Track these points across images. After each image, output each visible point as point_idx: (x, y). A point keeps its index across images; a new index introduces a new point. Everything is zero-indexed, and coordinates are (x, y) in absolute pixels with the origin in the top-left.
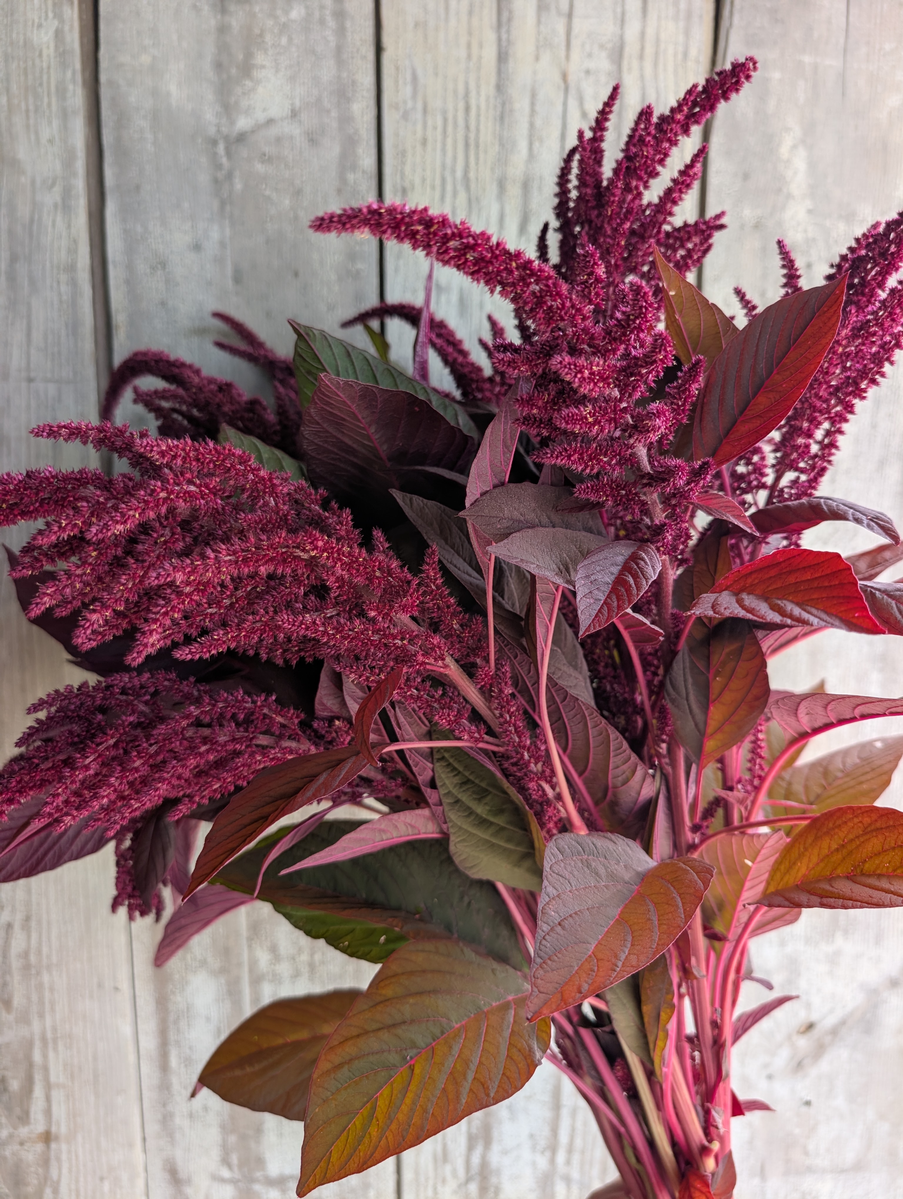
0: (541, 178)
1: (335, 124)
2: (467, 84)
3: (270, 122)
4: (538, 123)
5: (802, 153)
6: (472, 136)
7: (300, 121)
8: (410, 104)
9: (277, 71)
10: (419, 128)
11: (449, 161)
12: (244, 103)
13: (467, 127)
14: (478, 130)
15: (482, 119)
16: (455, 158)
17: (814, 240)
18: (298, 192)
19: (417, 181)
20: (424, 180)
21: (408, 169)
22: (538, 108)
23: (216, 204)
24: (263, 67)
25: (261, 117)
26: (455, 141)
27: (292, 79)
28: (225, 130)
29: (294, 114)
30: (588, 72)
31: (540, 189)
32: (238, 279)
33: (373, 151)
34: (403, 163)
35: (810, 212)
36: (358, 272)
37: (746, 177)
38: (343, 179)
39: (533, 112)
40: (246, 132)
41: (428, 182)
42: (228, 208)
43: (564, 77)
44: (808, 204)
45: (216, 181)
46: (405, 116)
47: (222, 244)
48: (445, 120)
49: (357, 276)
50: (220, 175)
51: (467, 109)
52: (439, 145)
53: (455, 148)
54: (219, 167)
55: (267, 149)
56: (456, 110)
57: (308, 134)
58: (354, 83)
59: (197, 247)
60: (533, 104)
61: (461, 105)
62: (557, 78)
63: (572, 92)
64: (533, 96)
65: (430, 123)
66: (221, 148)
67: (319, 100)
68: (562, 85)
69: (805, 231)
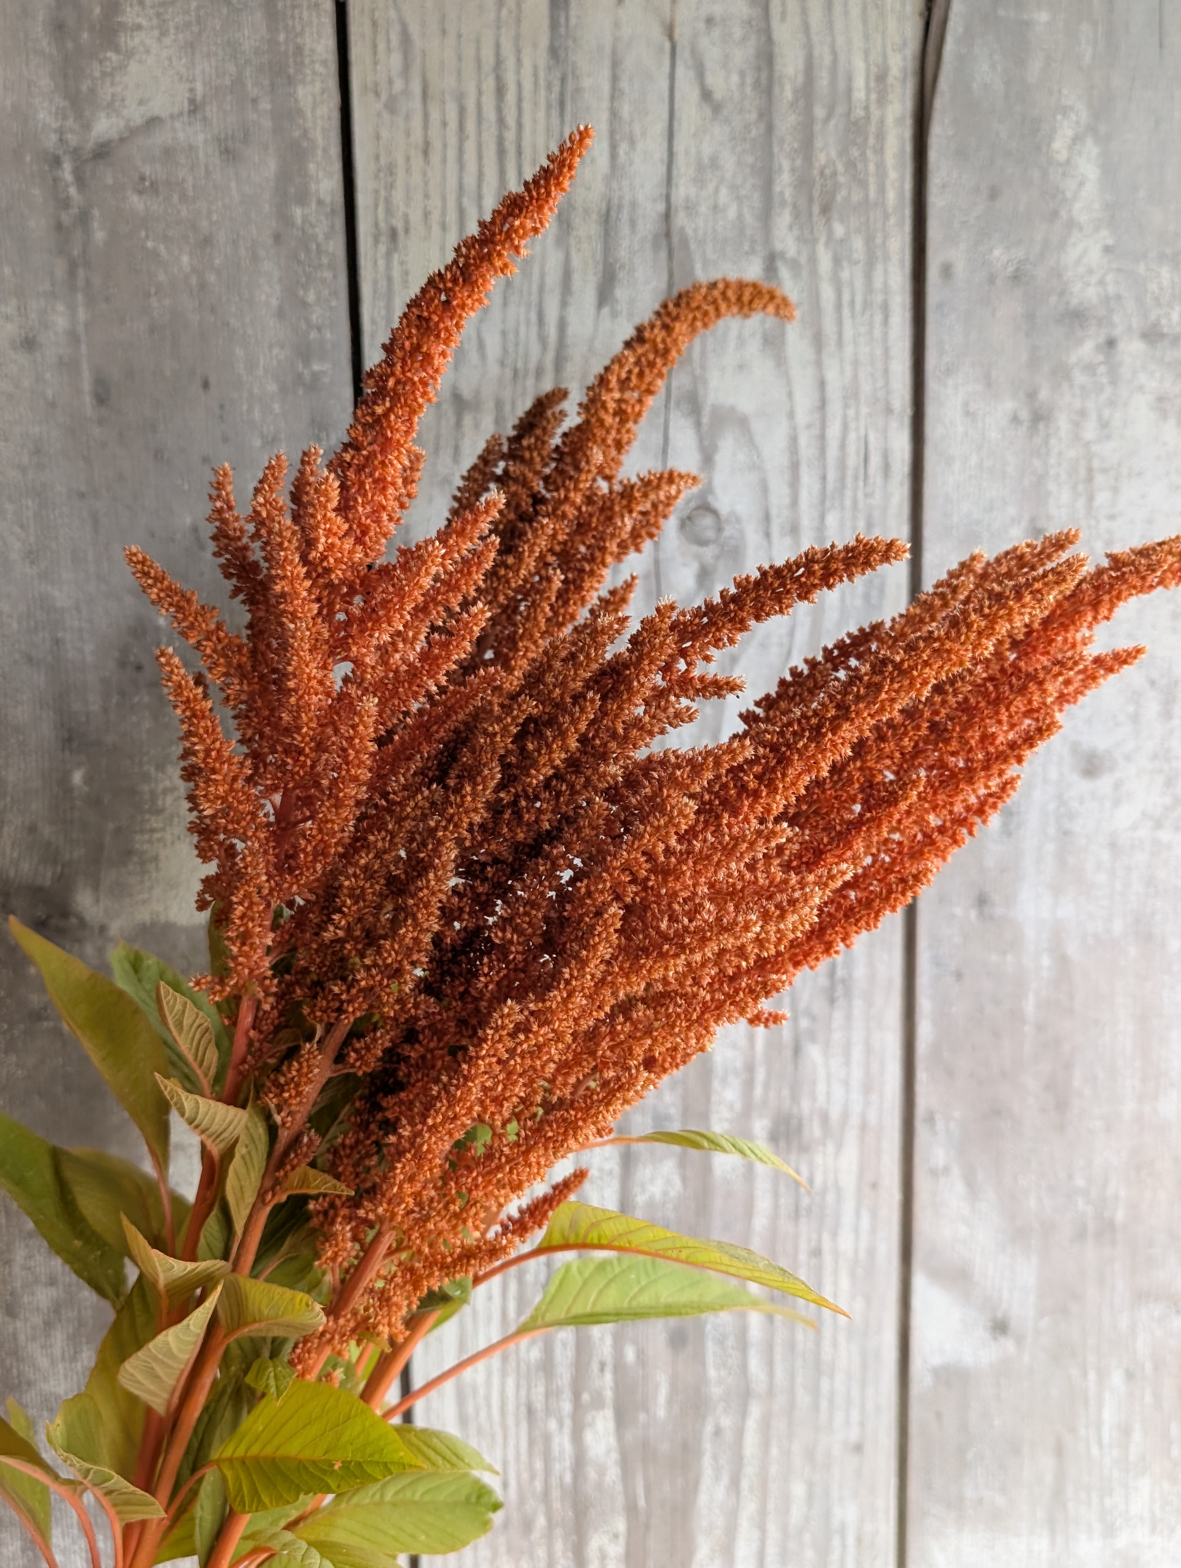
0: (634, 205)
1: (267, 123)
2: (498, 46)
3: (153, 122)
4: (626, 110)
5: (1091, 148)
6: (510, 136)
7: (205, 119)
8: (398, 85)
9: (164, 33)
10: (417, 123)
11: (470, 181)
12: (106, 92)
13: (501, 121)
14: (520, 125)
15: (527, 106)
16: (480, 175)
17: (1118, 297)
18: (207, 241)
19: (416, 216)
20: (426, 214)
21: (398, 195)
22: (624, 85)
23: (60, 268)
24: (139, 27)
25: (136, 115)
26: (480, 146)
27: (190, 47)
28: (72, 139)
29: (195, 107)
30: (710, 21)
31: (633, 223)
32: (101, 398)
33: (337, 166)
34: (391, 186)
35: (1107, 250)
36: (316, 377)
37: (994, 194)
38: (284, 218)
39: (615, 93)
40: (110, 142)
41: (435, 216)
42: (81, 273)
43: (670, 32)
44: (1105, 237)
45: (59, 227)
46: (391, 106)
47: (73, 337)
48: (462, 111)
49: (313, 385)
50: (66, 218)
51: (500, 91)
52: (452, 154)
53: (480, 157)
54: (65, 203)
55: (147, 170)
56: (480, 92)
57: (219, 140)
58: (299, 50)
59: (29, 344)
60: (615, 79)
61: (489, 85)
62: (657, 34)
63: (684, 54)
64: (615, 64)
65: (435, 116)
66: (67, 172)
67: (238, 82)
68: (667, 46)
69: (1102, 282)
